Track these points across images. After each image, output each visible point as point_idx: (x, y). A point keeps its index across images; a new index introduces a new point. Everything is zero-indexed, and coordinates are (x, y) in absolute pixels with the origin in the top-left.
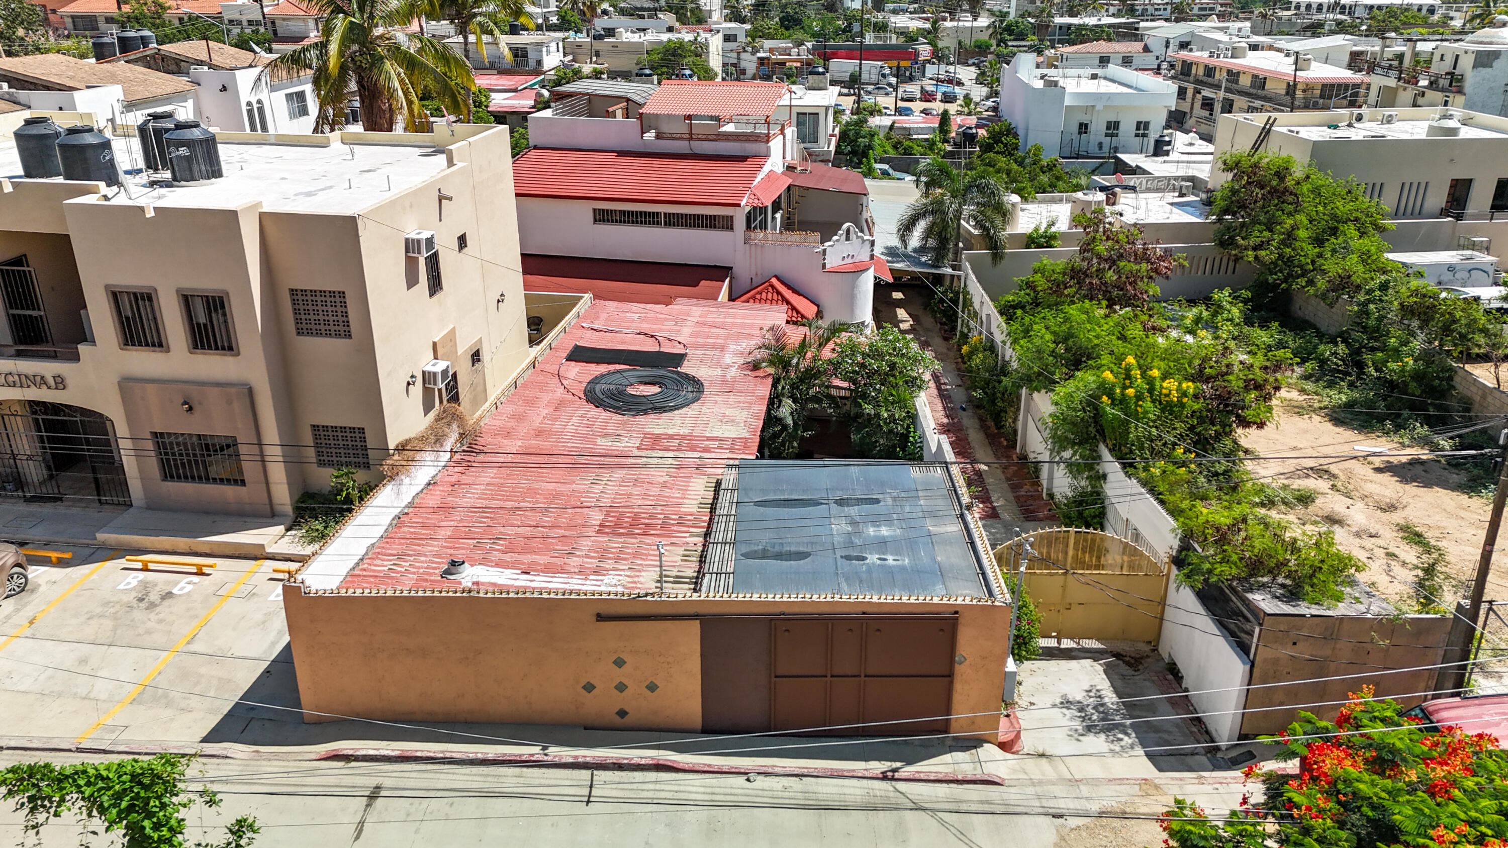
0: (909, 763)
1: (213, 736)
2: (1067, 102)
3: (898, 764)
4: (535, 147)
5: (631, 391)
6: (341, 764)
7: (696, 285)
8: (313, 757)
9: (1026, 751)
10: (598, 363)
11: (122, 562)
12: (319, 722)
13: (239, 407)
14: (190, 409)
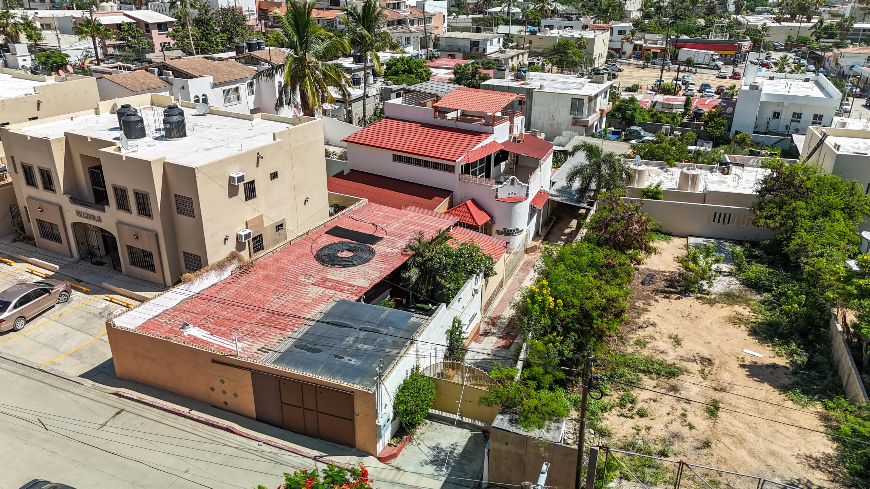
0: (330, 455)
1: (83, 376)
2: (763, 98)
3: (325, 454)
4: (387, 118)
5: (339, 254)
6: (117, 397)
7: (431, 198)
8: (110, 392)
9: (393, 464)
10: (338, 237)
11: (103, 296)
12: (121, 379)
13: (153, 240)
14: (137, 238)
